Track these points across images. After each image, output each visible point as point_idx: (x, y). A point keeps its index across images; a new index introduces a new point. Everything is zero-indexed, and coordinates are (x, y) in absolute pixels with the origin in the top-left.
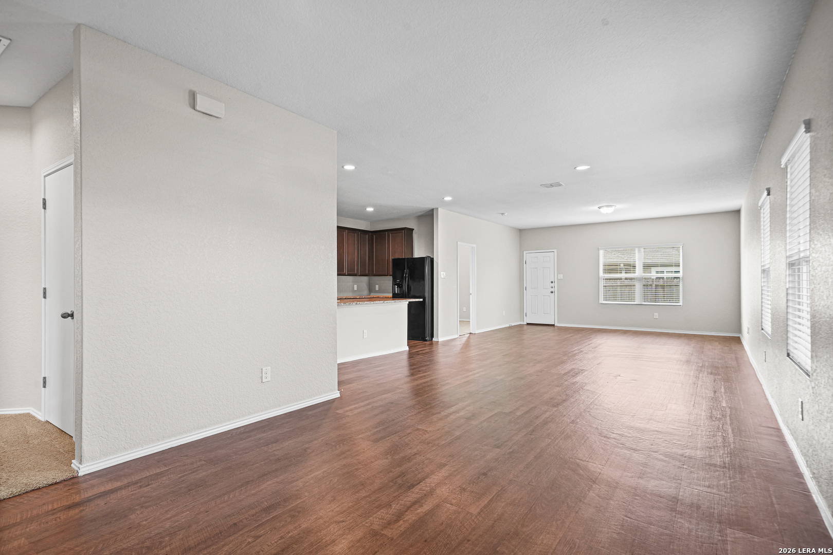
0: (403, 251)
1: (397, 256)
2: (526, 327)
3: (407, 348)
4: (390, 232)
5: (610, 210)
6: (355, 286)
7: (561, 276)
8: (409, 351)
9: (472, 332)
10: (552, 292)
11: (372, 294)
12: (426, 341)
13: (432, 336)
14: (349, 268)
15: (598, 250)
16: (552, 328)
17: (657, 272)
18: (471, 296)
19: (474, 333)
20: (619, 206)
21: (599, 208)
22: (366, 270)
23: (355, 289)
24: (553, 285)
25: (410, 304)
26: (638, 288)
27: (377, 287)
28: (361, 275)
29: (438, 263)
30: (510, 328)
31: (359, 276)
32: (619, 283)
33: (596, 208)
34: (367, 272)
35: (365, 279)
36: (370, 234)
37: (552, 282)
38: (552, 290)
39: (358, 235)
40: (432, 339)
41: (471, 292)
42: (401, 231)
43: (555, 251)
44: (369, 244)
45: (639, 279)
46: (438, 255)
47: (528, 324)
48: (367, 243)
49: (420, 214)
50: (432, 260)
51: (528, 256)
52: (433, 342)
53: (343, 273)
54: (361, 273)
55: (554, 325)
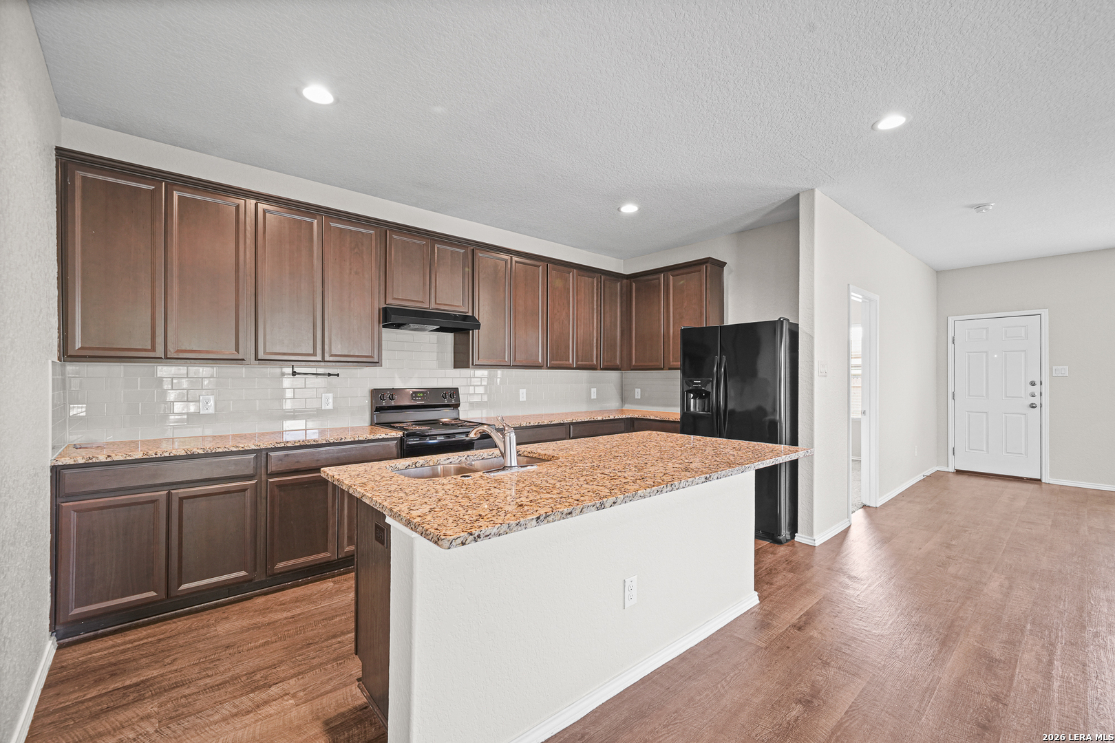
0: (701, 314)
1: (688, 324)
2: (952, 478)
4: (669, 273)
6: (594, 391)
7: (1061, 370)
9: (868, 504)
10: (1033, 406)
11: (626, 405)
12: (780, 542)
14: (580, 353)
19: (873, 505)
22: (615, 358)
23: (594, 396)
24: (1036, 389)
27: (638, 393)
28: (605, 369)
30: (926, 481)
31: (602, 369)
34: (618, 362)
35: (614, 375)
36: (625, 281)
37: (1033, 384)
38: (1034, 401)
39: (599, 282)
40: (794, 538)
42: (697, 268)
43: (1044, 312)
44: (621, 303)
46: (808, 316)
47: (959, 472)
48: (619, 300)
49: (748, 221)
50: (793, 330)
51: (960, 327)
52: (796, 545)
53: (567, 363)
54: (605, 364)
55: (1040, 480)
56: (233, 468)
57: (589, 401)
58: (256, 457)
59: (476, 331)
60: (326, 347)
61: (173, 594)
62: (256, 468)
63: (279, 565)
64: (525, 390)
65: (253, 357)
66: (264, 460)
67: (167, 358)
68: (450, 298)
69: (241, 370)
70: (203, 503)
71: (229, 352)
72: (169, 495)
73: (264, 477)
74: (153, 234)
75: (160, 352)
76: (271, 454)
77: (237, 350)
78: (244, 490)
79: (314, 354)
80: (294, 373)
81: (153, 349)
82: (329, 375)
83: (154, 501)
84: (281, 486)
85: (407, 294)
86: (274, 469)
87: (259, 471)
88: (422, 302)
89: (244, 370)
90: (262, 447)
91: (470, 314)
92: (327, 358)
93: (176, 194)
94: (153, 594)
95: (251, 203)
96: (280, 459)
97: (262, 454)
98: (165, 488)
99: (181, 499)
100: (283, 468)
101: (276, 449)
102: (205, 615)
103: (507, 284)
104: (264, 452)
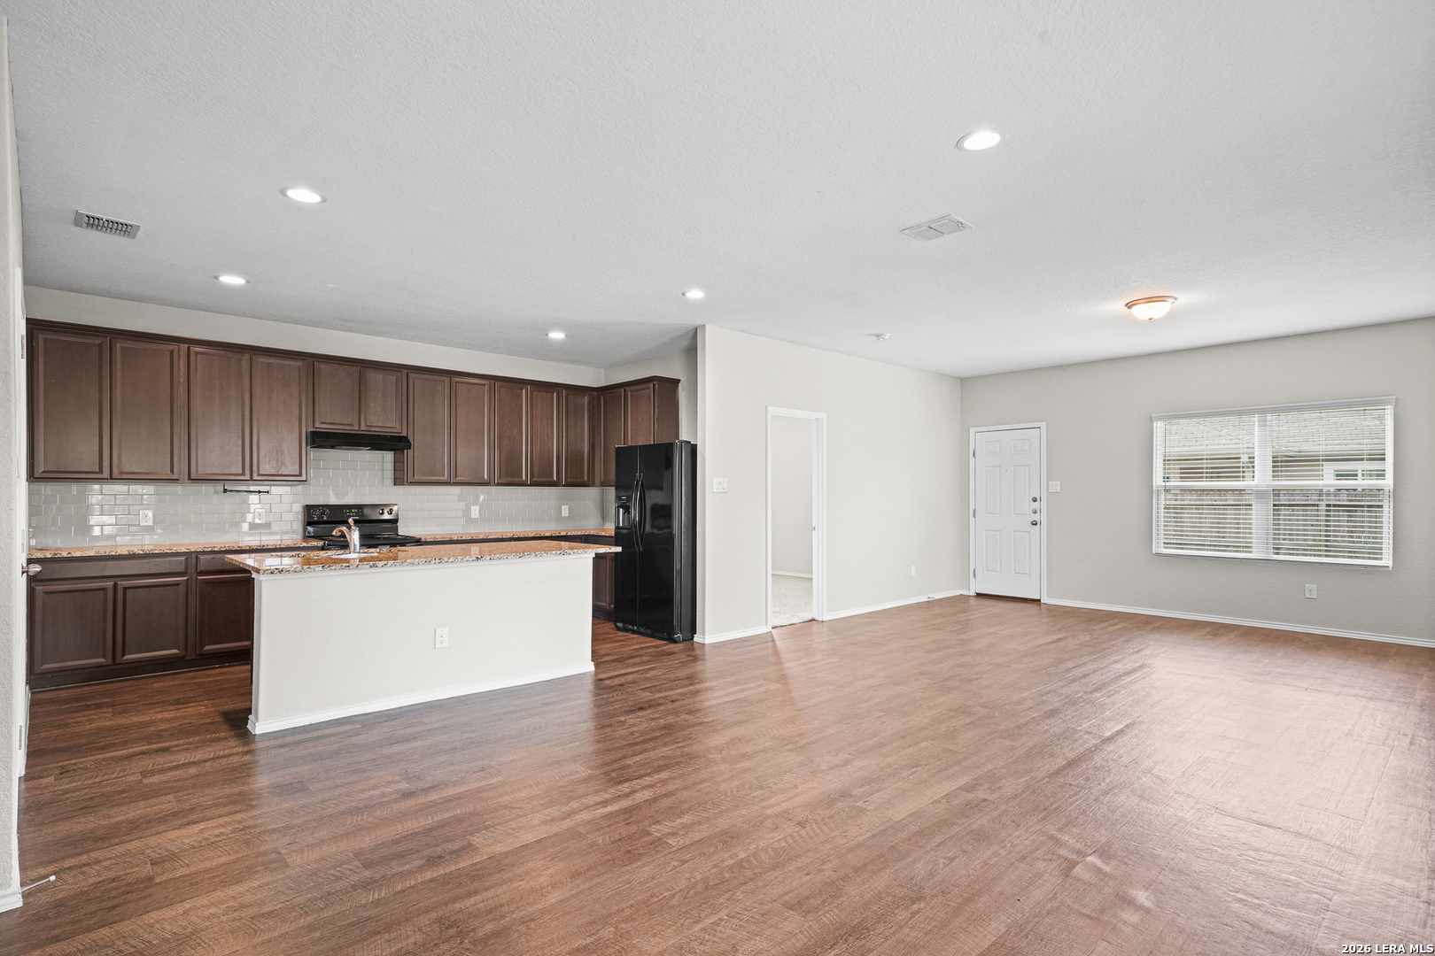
0: (650, 430)
2: (973, 602)
3: (590, 667)
4: (628, 388)
5: (1159, 310)
6: (564, 508)
7: (1056, 486)
8: (596, 674)
9: (816, 618)
10: (1034, 523)
11: (606, 524)
12: (675, 641)
13: (694, 631)
15: (1151, 420)
16: (1032, 608)
17: (1339, 476)
18: (814, 533)
19: (820, 619)
20: (1185, 299)
21: (1129, 306)
22: (584, 474)
23: (564, 514)
24: (1036, 505)
25: (598, 558)
26: (1259, 515)
28: (571, 485)
29: (704, 457)
30: (931, 604)
31: (564, 486)
32: (1208, 500)
33: (1118, 306)
34: (585, 478)
35: (592, 493)
36: (595, 393)
37: (1035, 500)
38: (1036, 517)
40: (692, 638)
41: (814, 525)
43: (1043, 425)
44: (590, 416)
45: (1260, 494)
46: (704, 438)
47: (979, 595)
50: (693, 450)
51: (979, 439)
52: (695, 645)
53: (519, 479)
54: (569, 480)
55: (1039, 600)
56: (168, 566)
57: (560, 518)
58: (187, 559)
59: (410, 452)
60: (255, 468)
61: (118, 661)
62: (186, 568)
63: (207, 648)
64: (477, 507)
65: (186, 477)
66: (194, 561)
67: (112, 478)
68: (381, 419)
69: (179, 489)
70: (142, 593)
71: (166, 473)
72: (115, 585)
73: (194, 576)
74: (101, 379)
75: (106, 474)
76: (201, 557)
77: (172, 471)
78: (176, 584)
79: (243, 474)
80: (225, 491)
81: (101, 471)
82: (259, 492)
83: (104, 589)
84: (208, 582)
85: (333, 417)
86: (202, 569)
87: (189, 569)
88: (352, 425)
89: (180, 487)
90: (192, 550)
91: (404, 434)
92: (255, 477)
93: (118, 346)
94: (102, 660)
95: (184, 347)
96: (208, 561)
97: (192, 557)
98: (113, 579)
99: (125, 589)
100: (211, 568)
101: (203, 553)
102: (144, 681)
103: (446, 403)
104: (194, 555)
